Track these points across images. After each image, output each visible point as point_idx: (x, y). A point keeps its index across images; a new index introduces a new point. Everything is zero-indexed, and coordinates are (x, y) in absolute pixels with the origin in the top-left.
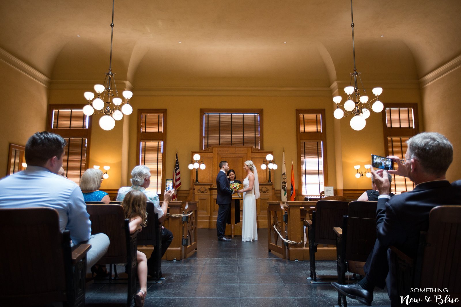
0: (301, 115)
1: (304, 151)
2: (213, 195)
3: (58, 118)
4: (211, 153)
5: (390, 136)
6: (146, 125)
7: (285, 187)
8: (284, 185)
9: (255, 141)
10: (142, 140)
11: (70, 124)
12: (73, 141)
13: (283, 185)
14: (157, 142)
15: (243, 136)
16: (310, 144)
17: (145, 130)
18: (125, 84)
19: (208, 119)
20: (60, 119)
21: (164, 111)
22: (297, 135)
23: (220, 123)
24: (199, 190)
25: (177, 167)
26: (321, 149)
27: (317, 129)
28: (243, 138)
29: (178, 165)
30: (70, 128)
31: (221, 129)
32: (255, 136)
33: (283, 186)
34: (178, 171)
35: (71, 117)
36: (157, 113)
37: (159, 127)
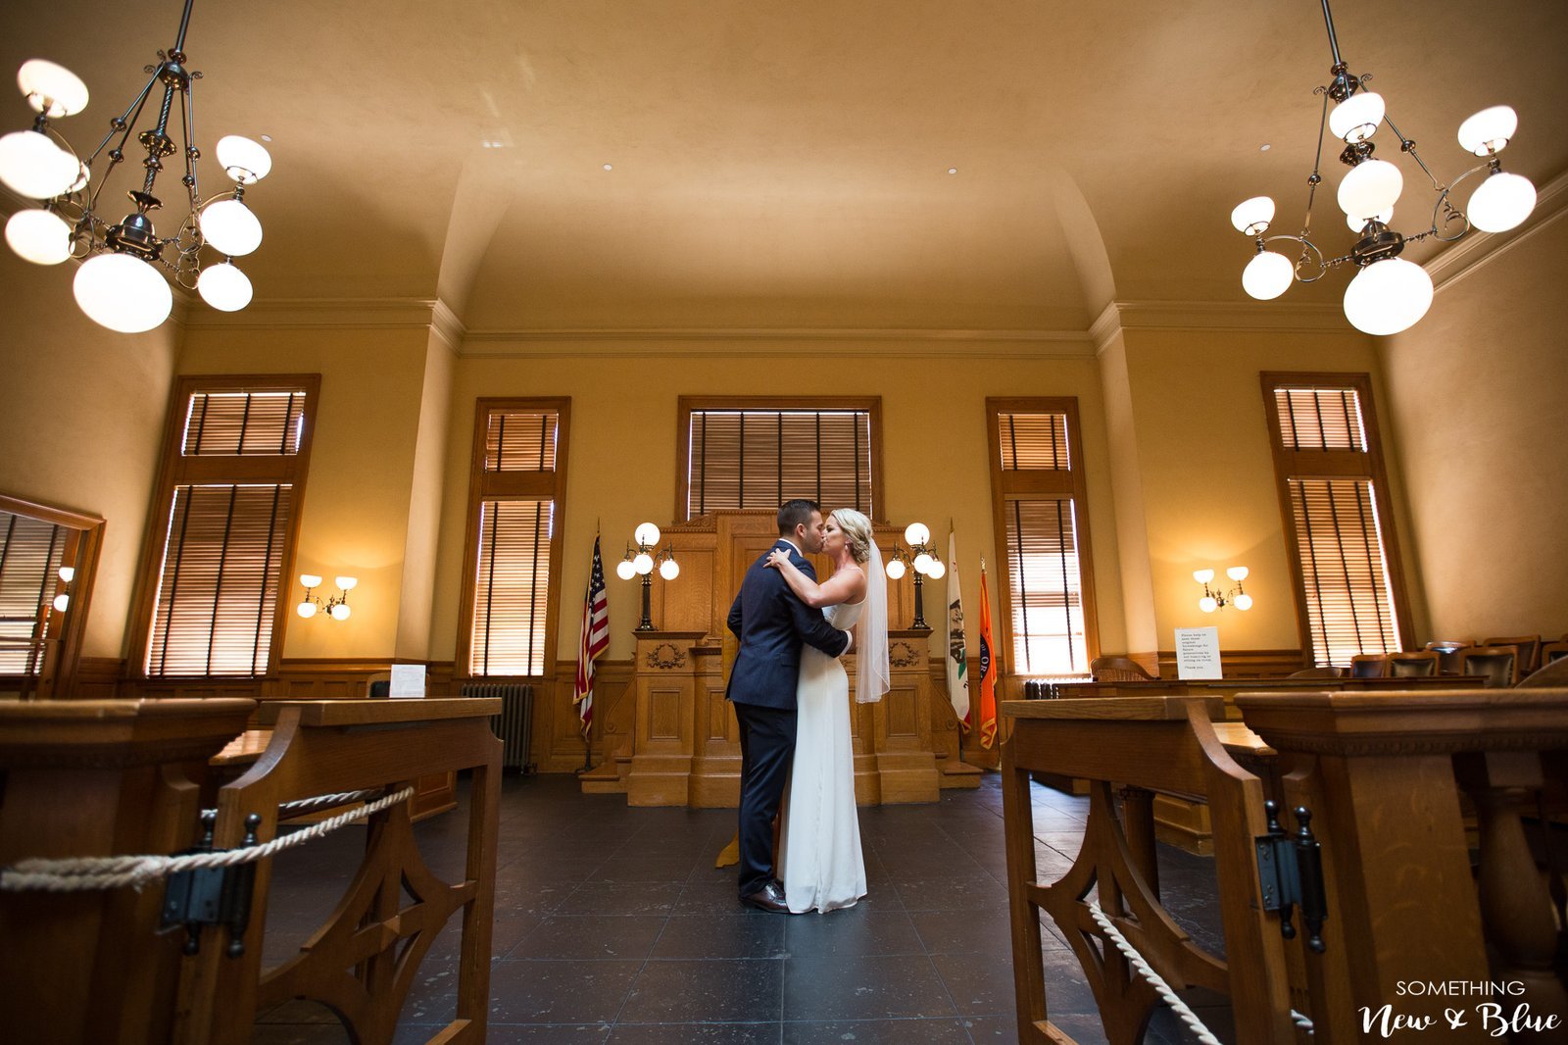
0: (1003, 416)
1: (1016, 530)
2: (704, 674)
3: (203, 419)
4: (709, 532)
5: (1295, 475)
6: (500, 447)
7: (961, 650)
8: (958, 641)
9: (858, 499)
10: (488, 495)
11: (242, 440)
12: (249, 494)
13: (953, 641)
14: (535, 503)
15: (819, 483)
16: (1036, 507)
17: (499, 465)
18: (430, 310)
19: (704, 428)
20: (209, 422)
21: (563, 404)
22: (993, 480)
23: (742, 443)
24: (654, 657)
25: (598, 585)
26: (1071, 523)
27: (1055, 460)
28: (819, 489)
29: (602, 576)
30: (239, 451)
31: (747, 459)
32: (857, 483)
33: (952, 645)
34: (598, 598)
35: (246, 418)
36: (540, 411)
37: (542, 454)
